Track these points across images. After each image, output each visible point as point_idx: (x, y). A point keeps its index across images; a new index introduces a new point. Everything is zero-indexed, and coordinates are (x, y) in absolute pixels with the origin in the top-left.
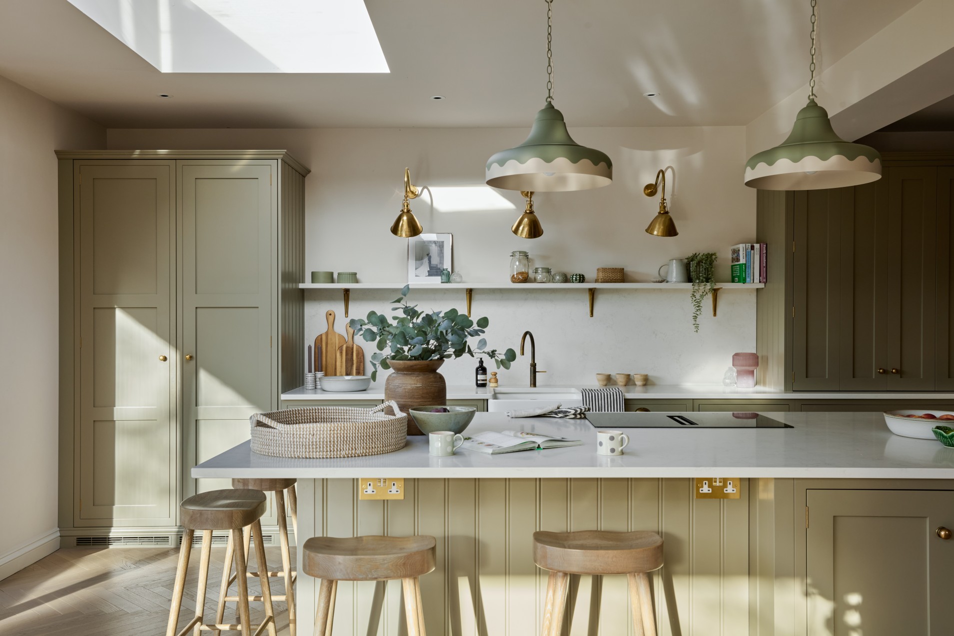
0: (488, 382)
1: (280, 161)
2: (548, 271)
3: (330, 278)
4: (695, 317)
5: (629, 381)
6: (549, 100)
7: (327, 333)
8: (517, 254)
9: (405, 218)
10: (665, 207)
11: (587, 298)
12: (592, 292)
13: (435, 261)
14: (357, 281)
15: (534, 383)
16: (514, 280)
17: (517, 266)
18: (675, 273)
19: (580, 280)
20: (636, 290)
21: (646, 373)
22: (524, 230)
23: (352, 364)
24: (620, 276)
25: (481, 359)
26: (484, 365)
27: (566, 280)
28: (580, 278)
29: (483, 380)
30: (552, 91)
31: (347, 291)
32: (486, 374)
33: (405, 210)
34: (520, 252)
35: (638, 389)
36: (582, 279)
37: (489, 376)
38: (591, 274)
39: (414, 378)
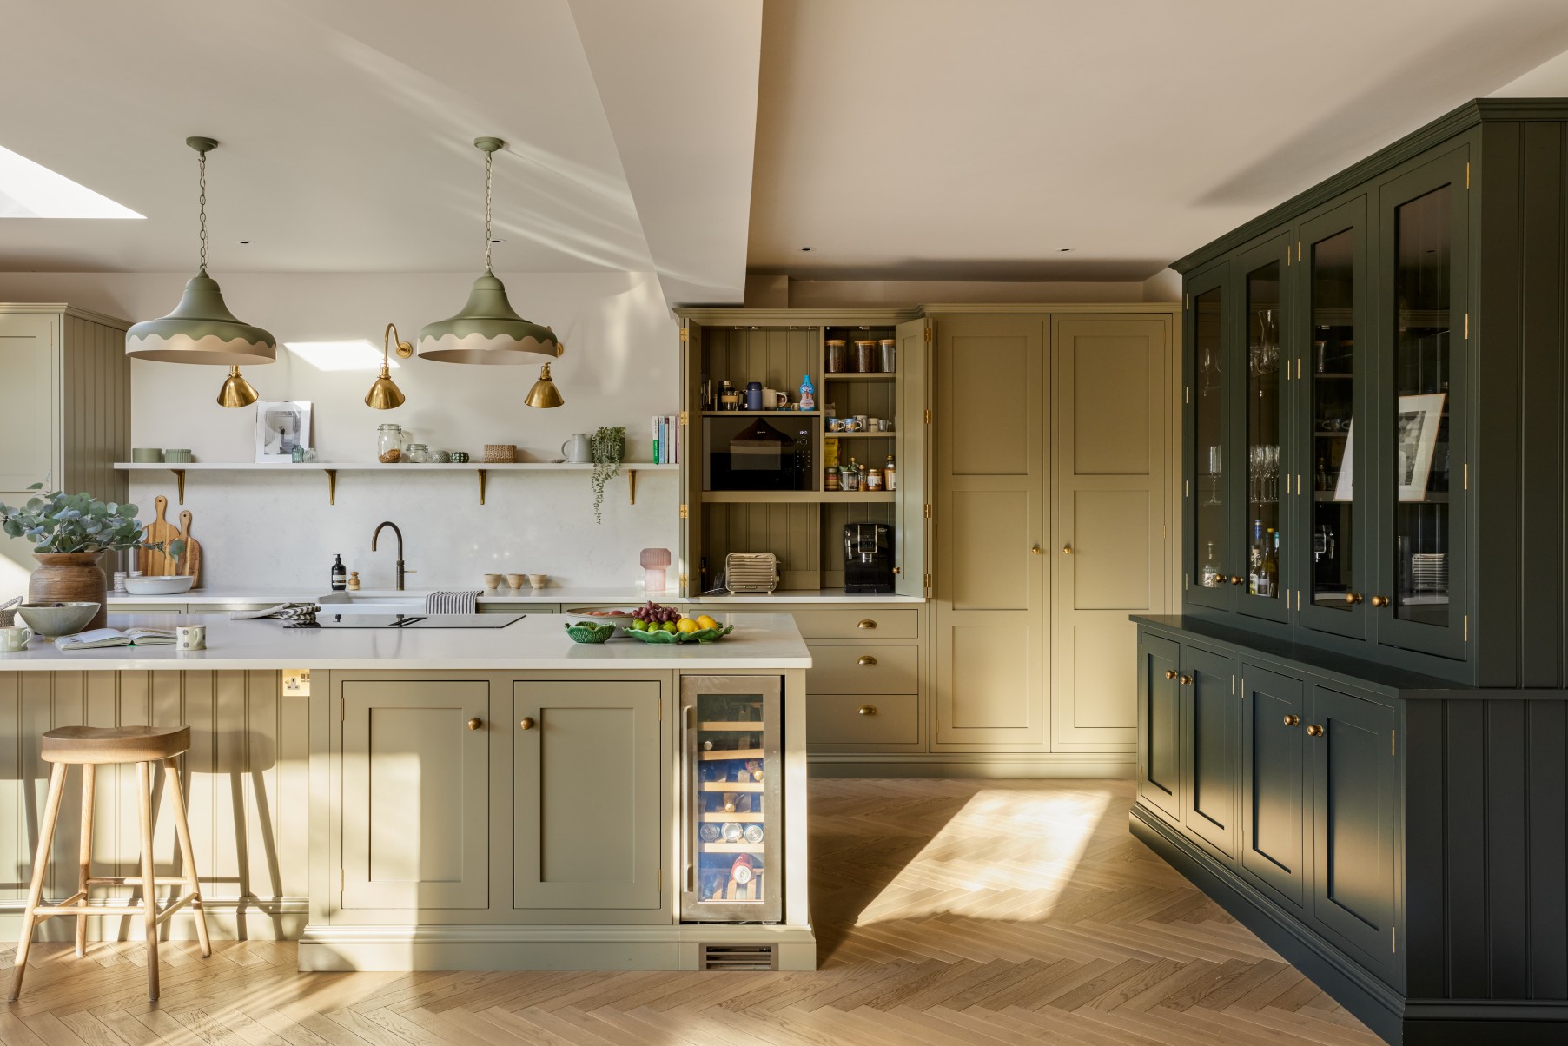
0: (347, 584)
1: (62, 316)
2: (424, 448)
3: (159, 456)
4: (597, 506)
5: (523, 581)
6: (203, 267)
7: (155, 524)
8: (386, 428)
9: (232, 384)
10: (548, 372)
11: (477, 479)
12: (483, 473)
13: (289, 437)
14: (193, 460)
15: (402, 587)
16: (383, 460)
17: (388, 443)
18: (576, 451)
19: (460, 459)
20: (537, 472)
22: (379, 398)
23: (185, 562)
24: (517, 455)
25: (339, 555)
26: (343, 563)
27: (446, 458)
28: (464, 457)
29: (340, 582)
30: (206, 257)
31: (180, 473)
32: (345, 574)
33: (234, 375)
34: (390, 425)
35: (534, 592)
36: (464, 458)
37: (348, 576)
38: (477, 450)
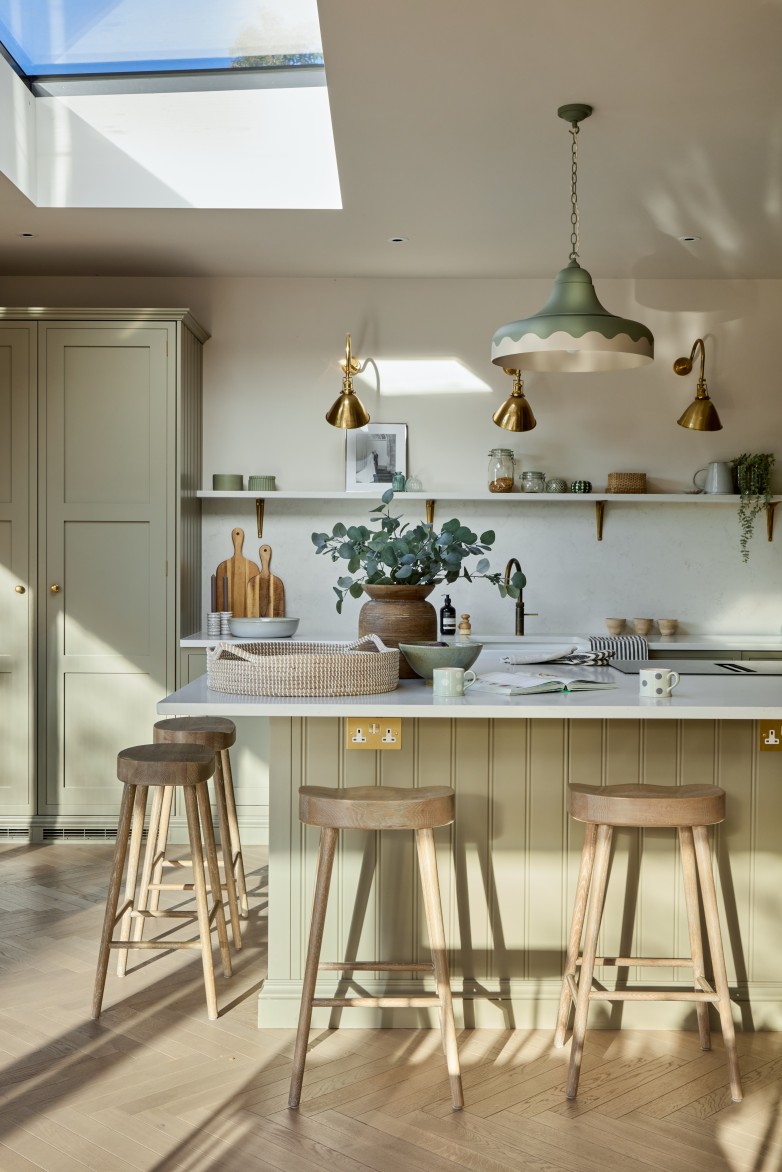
0: (457, 628)
1: (179, 323)
2: (540, 476)
3: (238, 483)
4: (744, 542)
5: (651, 628)
6: (573, 256)
7: (233, 560)
8: (499, 454)
9: (346, 402)
10: (704, 391)
11: (593, 514)
12: (601, 507)
13: (384, 462)
14: (274, 488)
15: (521, 630)
16: (493, 488)
17: (499, 470)
18: (716, 481)
19: (585, 489)
20: (662, 504)
21: (674, 618)
22: (510, 420)
23: (269, 602)
24: (640, 484)
25: (448, 596)
26: (452, 604)
27: (565, 488)
28: (585, 486)
29: (450, 625)
30: (578, 244)
31: (261, 502)
32: (454, 617)
33: (347, 392)
34: (502, 450)
35: (663, 639)
36: (587, 488)
37: (458, 619)
38: (599, 480)
39: (399, 607)
